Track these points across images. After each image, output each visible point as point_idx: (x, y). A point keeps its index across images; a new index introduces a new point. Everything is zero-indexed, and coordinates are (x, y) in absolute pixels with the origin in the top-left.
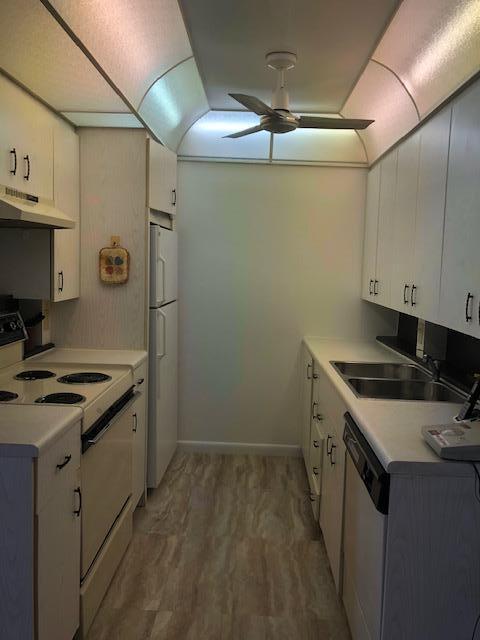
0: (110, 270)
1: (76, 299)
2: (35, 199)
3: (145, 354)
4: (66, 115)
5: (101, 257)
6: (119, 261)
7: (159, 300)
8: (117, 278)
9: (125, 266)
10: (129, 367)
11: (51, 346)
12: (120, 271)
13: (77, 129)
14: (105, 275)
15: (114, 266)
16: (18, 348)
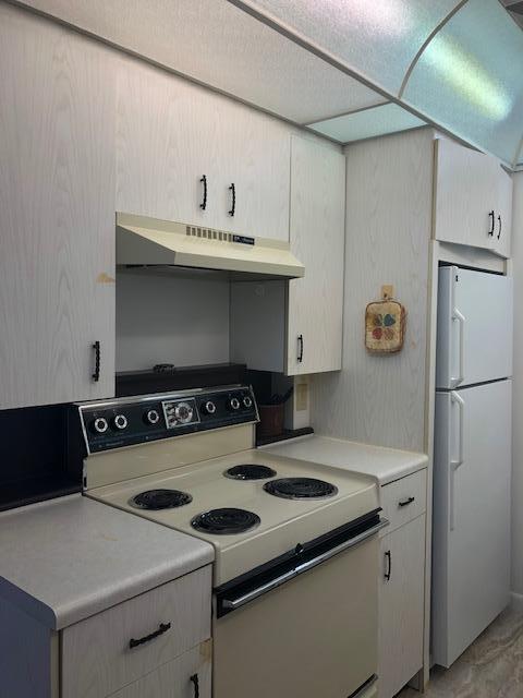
0: (377, 334)
1: (338, 372)
2: (250, 241)
3: (424, 459)
4: (314, 127)
5: (367, 316)
6: (390, 320)
7: (453, 378)
8: (387, 344)
9: (396, 327)
10: (373, 479)
11: (308, 431)
12: (390, 335)
13: (343, 147)
14: (371, 340)
15: (383, 328)
16: (246, 432)
